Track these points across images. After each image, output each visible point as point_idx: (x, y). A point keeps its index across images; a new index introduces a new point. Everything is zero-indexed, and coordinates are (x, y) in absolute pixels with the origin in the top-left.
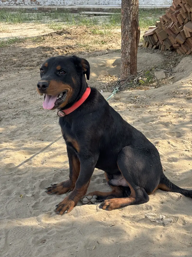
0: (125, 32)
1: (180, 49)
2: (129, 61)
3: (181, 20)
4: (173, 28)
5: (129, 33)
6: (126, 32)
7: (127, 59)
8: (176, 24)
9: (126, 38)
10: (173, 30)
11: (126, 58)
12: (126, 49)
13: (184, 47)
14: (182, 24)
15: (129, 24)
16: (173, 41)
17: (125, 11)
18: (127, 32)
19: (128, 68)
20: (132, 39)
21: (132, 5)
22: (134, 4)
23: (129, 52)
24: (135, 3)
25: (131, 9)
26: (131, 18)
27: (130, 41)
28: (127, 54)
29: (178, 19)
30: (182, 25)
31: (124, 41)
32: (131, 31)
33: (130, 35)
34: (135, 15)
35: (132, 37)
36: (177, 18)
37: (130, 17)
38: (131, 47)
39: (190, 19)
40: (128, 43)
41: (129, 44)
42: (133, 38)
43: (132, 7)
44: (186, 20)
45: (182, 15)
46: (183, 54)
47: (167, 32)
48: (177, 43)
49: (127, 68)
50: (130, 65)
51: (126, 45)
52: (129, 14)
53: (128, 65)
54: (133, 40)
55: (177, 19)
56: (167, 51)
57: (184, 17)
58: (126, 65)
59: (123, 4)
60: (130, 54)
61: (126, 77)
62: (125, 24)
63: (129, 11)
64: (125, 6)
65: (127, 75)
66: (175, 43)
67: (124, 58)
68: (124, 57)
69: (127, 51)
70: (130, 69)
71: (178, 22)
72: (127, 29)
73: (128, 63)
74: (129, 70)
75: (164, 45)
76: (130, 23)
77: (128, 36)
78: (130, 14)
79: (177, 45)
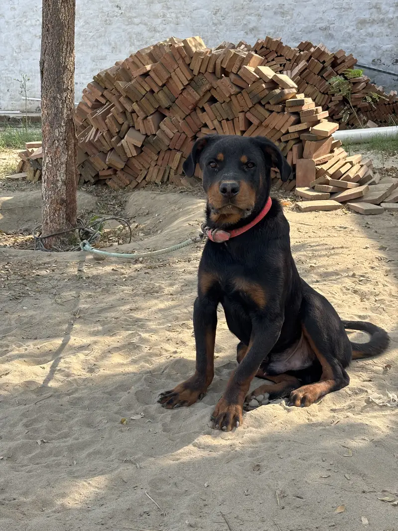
0: (53, 142)
1: (115, 178)
2: (64, 196)
3: (115, 126)
4: (99, 140)
5: (62, 143)
6: (55, 140)
7: (59, 192)
8: (104, 134)
9: (55, 152)
10: (98, 145)
11: (57, 191)
12: (56, 175)
13: (124, 174)
14: (117, 132)
15: (60, 126)
16: (100, 164)
17: (52, 102)
18: (58, 141)
19: (63, 211)
20: (68, 155)
21: (65, 91)
22: (69, 89)
23: (62, 179)
24: (71, 88)
25: (64, 98)
26: (65, 116)
27: (64, 159)
28: (60, 184)
29: (109, 124)
30: (116, 134)
31: (51, 159)
32: (65, 139)
33: (64, 148)
34: (71, 110)
35: (68, 151)
36: (105, 123)
37: (62, 113)
38: (66, 170)
39: (132, 123)
40: (60, 163)
41: (62, 164)
42: (70, 152)
43: (65, 95)
44: (125, 127)
45: (116, 116)
46: (121, 187)
47: (87, 150)
48: (109, 168)
49: (59, 210)
50: (66, 205)
51: (56, 166)
52: (61, 107)
53: (61, 204)
54: (70, 156)
55: (107, 125)
56: (86, 185)
57: (121, 120)
58: (58, 206)
59: (47, 89)
60: (65, 183)
61: (58, 227)
62: (52, 127)
63: (60, 102)
64: (51, 93)
65: (59, 224)
66: (104, 169)
67: (53, 192)
68: (54, 189)
69: (58, 178)
70: (66, 211)
71: (108, 130)
72: (57, 135)
73: (63, 202)
74: (63, 215)
75: (79, 173)
76: (63, 124)
77: (60, 149)
78: (63, 107)
79: (110, 172)
